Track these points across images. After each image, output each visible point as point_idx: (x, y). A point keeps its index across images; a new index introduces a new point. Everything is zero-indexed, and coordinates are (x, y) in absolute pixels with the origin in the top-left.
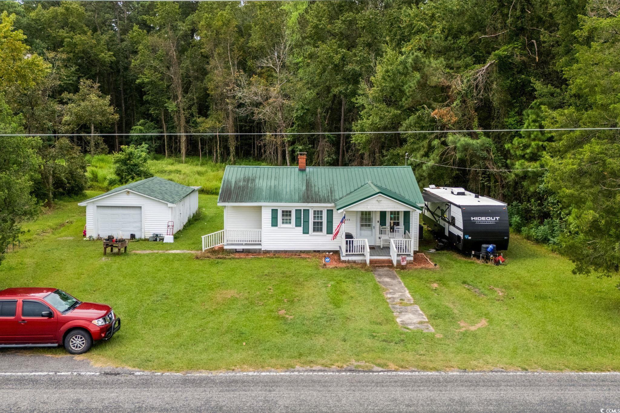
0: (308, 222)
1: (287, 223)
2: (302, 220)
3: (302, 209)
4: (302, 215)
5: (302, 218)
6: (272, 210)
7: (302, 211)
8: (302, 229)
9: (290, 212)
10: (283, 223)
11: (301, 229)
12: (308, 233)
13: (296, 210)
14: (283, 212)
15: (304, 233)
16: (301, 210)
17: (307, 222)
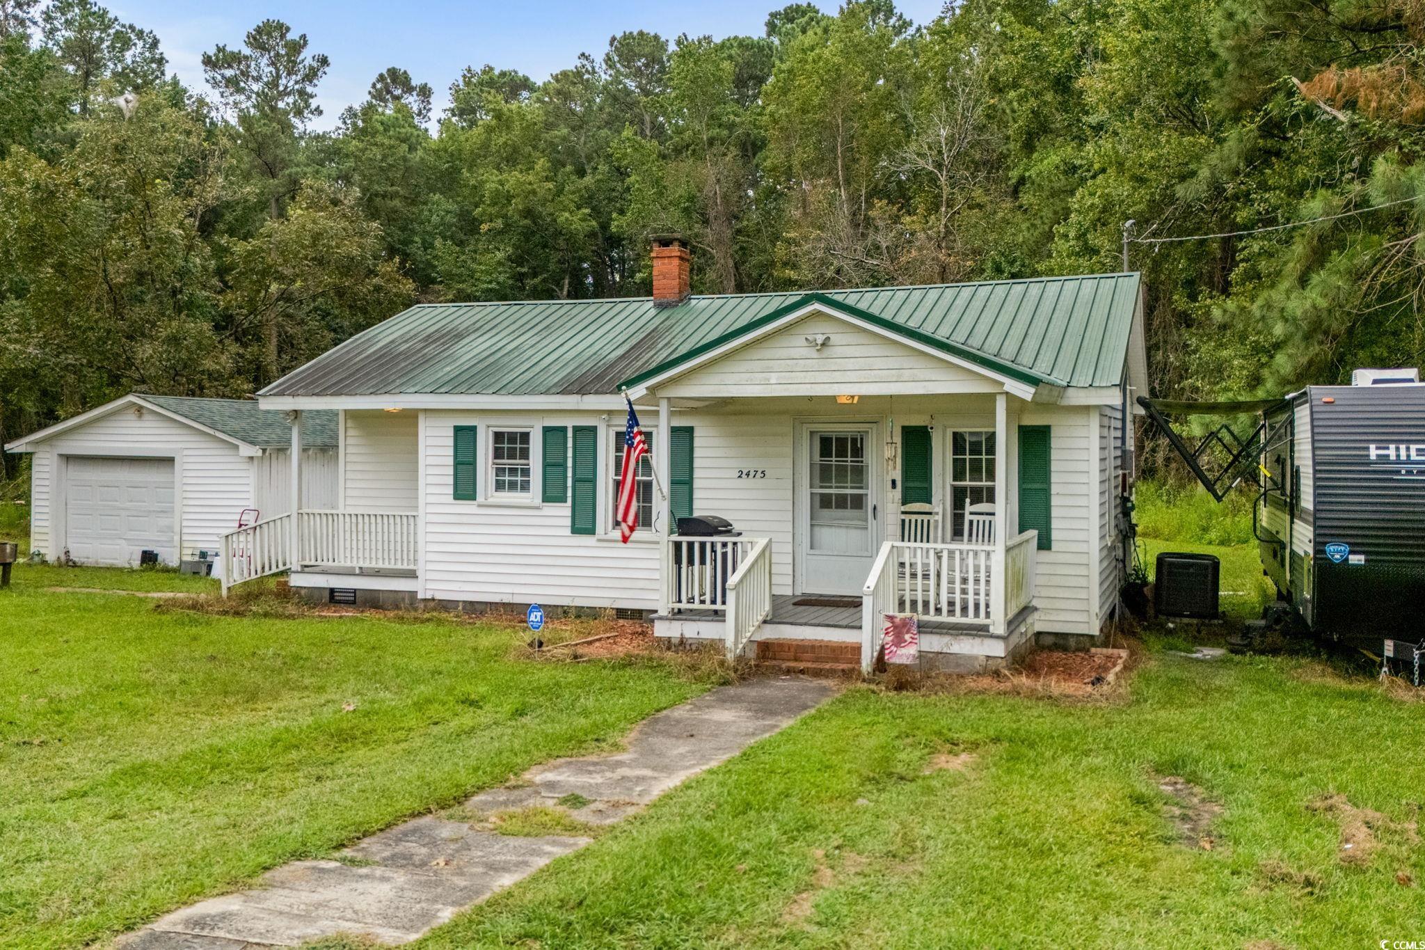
0: (593, 481)
1: (513, 486)
2: (570, 474)
3: (569, 423)
4: (570, 453)
5: (570, 463)
6: (457, 429)
7: (570, 434)
8: (568, 512)
9: (525, 437)
10: (499, 486)
11: (562, 512)
12: (591, 531)
13: (547, 430)
14: (498, 437)
15: (576, 530)
16: (564, 429)
17: (587, 481)
